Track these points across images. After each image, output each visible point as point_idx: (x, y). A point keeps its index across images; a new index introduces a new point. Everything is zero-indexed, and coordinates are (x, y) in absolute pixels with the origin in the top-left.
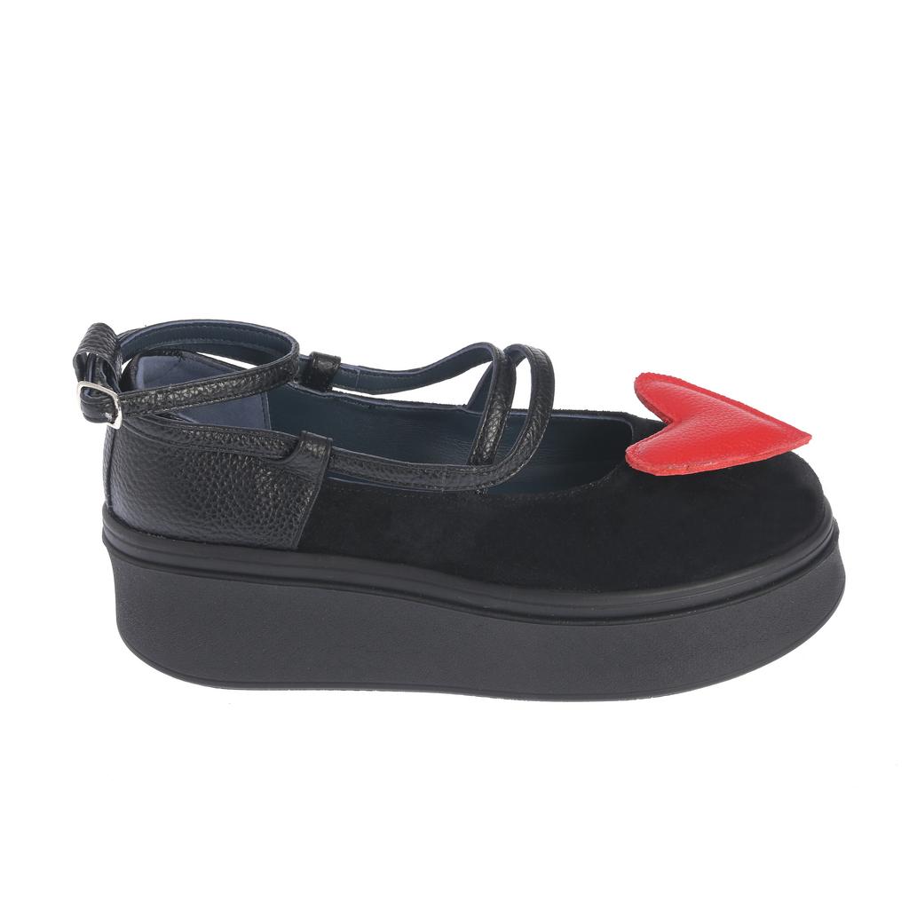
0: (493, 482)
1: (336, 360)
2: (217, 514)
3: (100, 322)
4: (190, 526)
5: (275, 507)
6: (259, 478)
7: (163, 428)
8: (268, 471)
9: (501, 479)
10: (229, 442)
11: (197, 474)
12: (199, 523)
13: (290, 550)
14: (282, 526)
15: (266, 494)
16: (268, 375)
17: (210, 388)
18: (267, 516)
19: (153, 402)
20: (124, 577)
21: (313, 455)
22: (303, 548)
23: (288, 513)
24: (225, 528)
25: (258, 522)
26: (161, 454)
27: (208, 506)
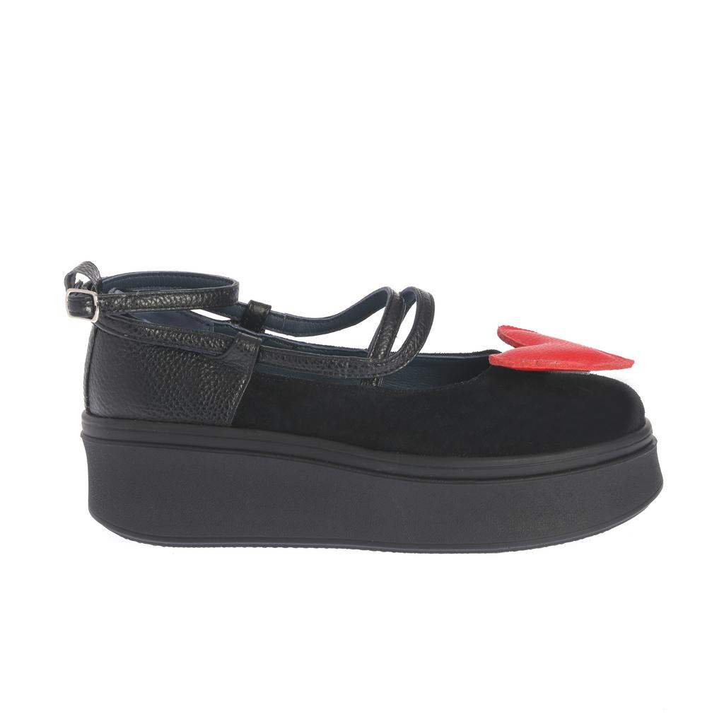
0: (386, 372)
1: (269, 307)
2: (170, 398)
3: (88, 260)
4: (148, 409)
5: (216, 391)
6: (204, 370)
7: (130, 326)
8: (210, 365)
9: (392, 370)
10: (181, 339)
11: (156, 367)
12: (155, 406)
13: (226, 426)
14: (220, 407)
15: (209, 382)
16: (214, 296)
17: (169, 298)
18: (209, 398)
19: (124, 304)
20: (95, 459)
21: (246, 349)
22: (237, 424)
23: (225, 397)
24: (175, 409)
25: (201, 403)
26: (129, 351)
27: (163, 391)
